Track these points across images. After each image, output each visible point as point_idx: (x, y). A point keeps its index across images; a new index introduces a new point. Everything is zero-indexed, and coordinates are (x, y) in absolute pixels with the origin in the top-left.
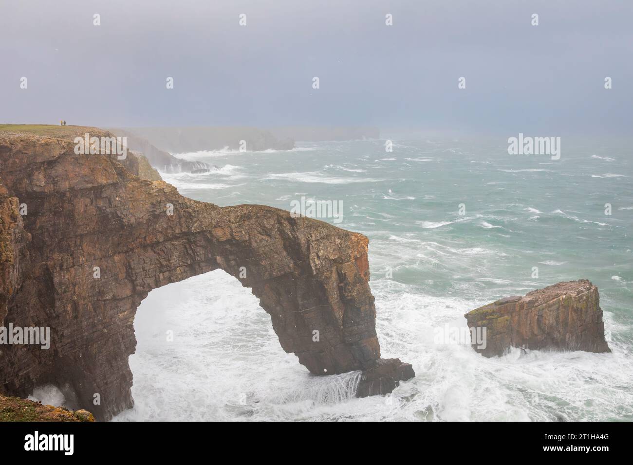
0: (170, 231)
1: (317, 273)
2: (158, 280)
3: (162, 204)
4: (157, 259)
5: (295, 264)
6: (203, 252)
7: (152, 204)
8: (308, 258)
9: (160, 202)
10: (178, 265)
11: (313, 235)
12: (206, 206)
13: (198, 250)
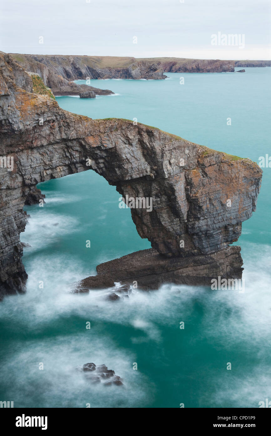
0: (52, 137)
1: (169, 177)
2: (42, 175)
3: (45, 114)
4: (42, 160)
5: (151, 168)
6: (78, 156)
7: (37, 114)
8: (162, 165)
9: (44, 113)
10: (58, 165)
11: (167, 146)
12: (81, 118)
13: (74, 154)
